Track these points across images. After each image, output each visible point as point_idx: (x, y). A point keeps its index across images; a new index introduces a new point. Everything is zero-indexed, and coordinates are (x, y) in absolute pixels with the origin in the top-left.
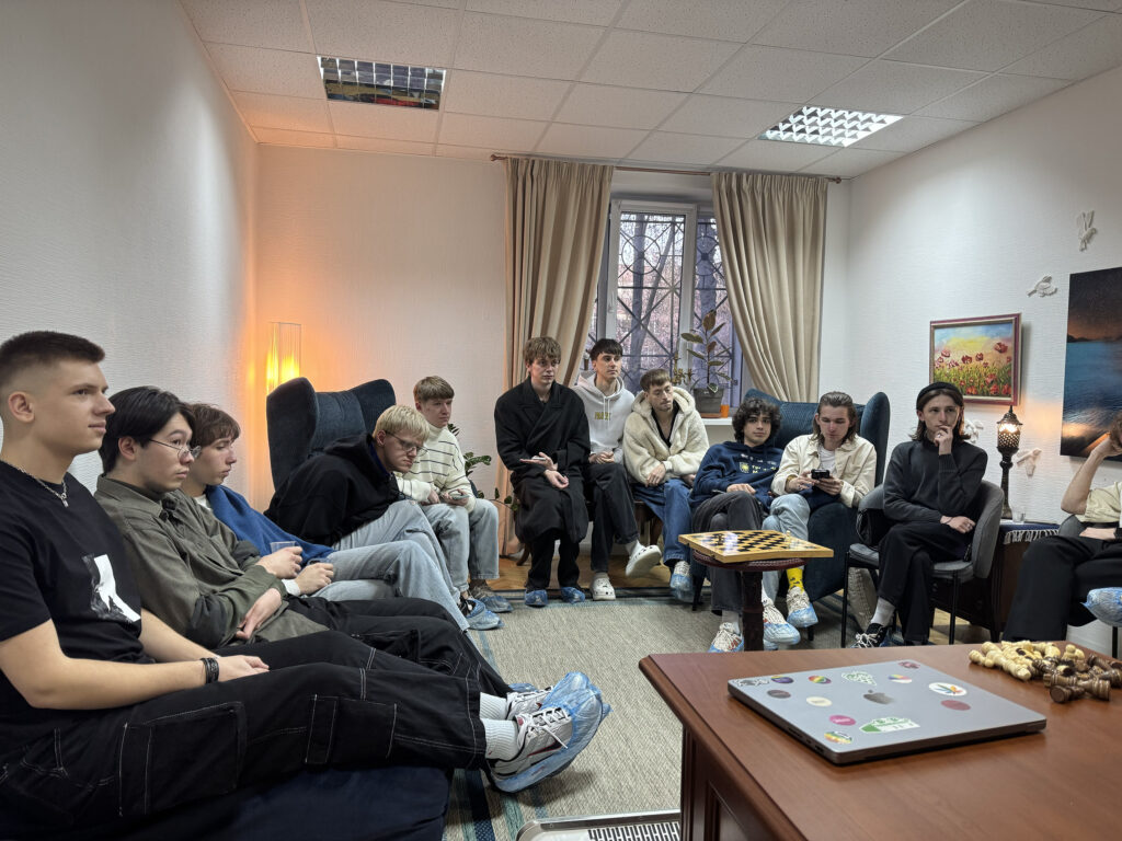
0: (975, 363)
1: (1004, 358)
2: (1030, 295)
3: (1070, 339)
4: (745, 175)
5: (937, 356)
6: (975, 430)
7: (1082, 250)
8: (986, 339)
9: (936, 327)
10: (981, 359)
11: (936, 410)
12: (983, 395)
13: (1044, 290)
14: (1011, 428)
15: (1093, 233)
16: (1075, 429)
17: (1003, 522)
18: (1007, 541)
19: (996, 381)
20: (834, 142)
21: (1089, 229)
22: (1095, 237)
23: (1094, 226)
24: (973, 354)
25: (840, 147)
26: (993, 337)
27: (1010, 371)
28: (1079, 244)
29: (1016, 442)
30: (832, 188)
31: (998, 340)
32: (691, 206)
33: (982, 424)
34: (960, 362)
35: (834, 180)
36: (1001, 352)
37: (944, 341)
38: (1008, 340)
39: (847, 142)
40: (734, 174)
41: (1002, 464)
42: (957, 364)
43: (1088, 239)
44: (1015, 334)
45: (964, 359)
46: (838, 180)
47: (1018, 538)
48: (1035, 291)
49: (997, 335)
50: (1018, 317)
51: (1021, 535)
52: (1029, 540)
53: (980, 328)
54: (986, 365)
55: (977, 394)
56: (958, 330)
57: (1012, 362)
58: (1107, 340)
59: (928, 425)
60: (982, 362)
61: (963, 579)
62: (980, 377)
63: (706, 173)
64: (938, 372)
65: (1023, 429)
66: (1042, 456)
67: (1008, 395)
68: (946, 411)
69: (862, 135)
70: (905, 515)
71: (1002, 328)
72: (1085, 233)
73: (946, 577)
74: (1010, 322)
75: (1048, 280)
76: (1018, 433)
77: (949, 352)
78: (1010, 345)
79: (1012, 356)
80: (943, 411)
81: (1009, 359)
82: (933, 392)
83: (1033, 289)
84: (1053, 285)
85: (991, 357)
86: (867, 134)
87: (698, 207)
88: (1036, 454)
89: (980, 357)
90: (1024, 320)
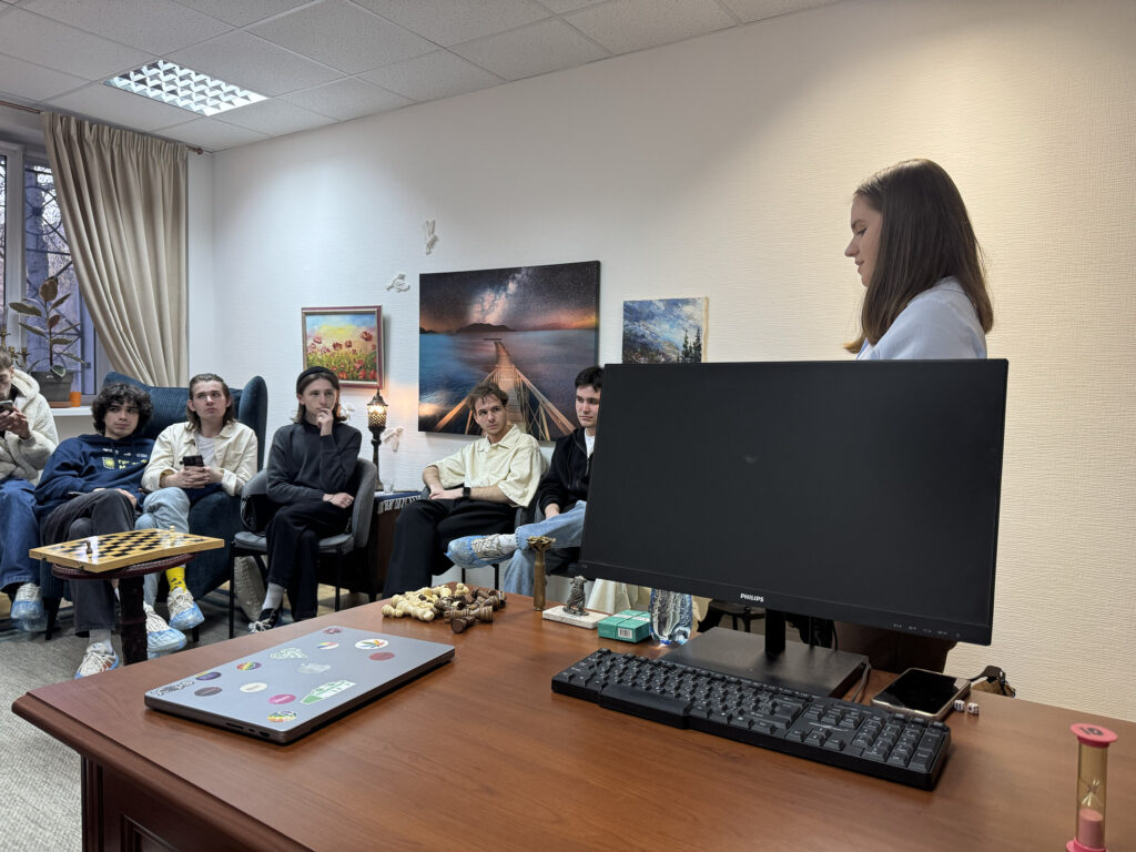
0: (345, 349)
1: (369, 345)
2: (388, 289)
3: (422, 331)
4: (87, 123)
5: (310, 342)
6: (348, 412)
7: (428, 253)
8: (353, 327)
9: (307, 314)
11: (316, 393)
12: (353, 379)
13: (398, 286)
14: (379, 409)
15: (435, 240)
16: (429, 409)
17: (377, 494)
18: (380, 511)
19: (364, 367)
20: (195, 108)
21: (432, 236)
22: (437, 244)
23: (436, 233)
24: (342, 341)
25: (201, 115)
26: (359, 326)
27: (374, 359)
28: (425, 249)
29: (384, 422)
30: (193, 157)
31: (364, 329)
32: (15, 147)
33: (353, 407)
34: (331, 348)
35: (194, 149)
36: (366, 340)
37: (316, 327)
38: (372, 329)
39: (209, 111)
40: (73, 119)
41: (373, 443)
42: (328, 350)
43: (431, 245)
44: (377, 323)
45: (334, 346)
46: (199, 151)
47: (388, 507)
48: (392, 287)
49: (363, 324)
50: (379, 308)
51: (391, 504)
52: (397, 507)
53: (347, 317)
54: (354, 351)
55: (348, 379)
56: (328, 317)
57: (377, 350)
58: (449, 333)
59: (308, 408)
60: (351, 349)
61: (345, 551)
62: (350, 363)
63: (34, 110)
64: (311, 358)
65: (388, 409)
66: (404, 433)
67: (374, 379)
68: (326, 394)
69: (225, 107)
70: (289, 498)
71: (367, 318)
72: (429, 239)
73: (330, 551)
74: (373, 313)
75: (402, 277)
76: (385, 413)
77: (320, 339)
78: (374, 334)
79: (377, 344)
80: (322, 395)
81: (374, 347)
82: (312, 376)
83: (390, 284)
84: (407, 283)
85: (359, 343)
86: (230, 107)
87: (25, 150)
88: (400, 431)
89: (349, 345)
90: (385, 312)
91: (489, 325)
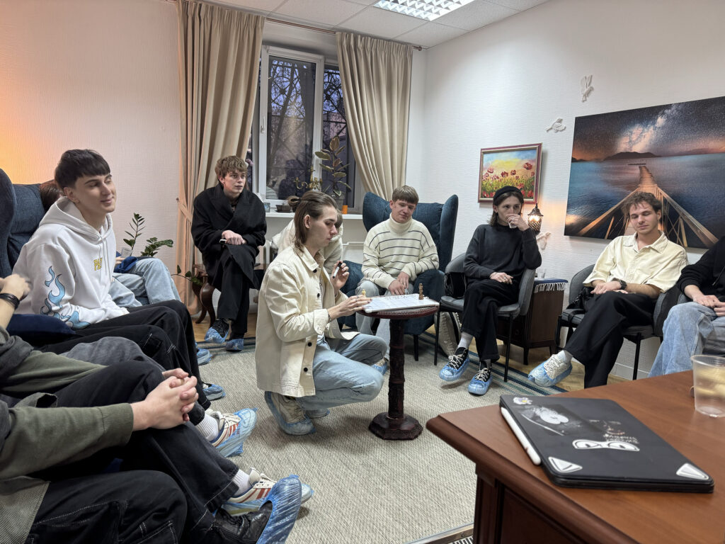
0: (510, 176)
1: (529, 173)
2: (548, 131)
3: (574, 160)
4: (359, 36)
5: (485, 172)
7: (583, 101)
8: (518, 160)
9: (484, 153)
10: (514, 174)
13: (557, 128)
14: (536, 218)
17: (536, 279)
19: (524, 188)
20: (424, 17)
21: (588, 88)
22: (592, 93)
23: (592, 85)
24: (509, 171)
25: (427, 21)
26: (523, 159)
27: (533, 181)
28: (581, 97)
29: (539, 228)
30: (416, 53)
32: (321, 57)
34: (500, 176)
35: (416, 48)
36: (528, 169)
37: (490, 162)
38: (533, 161)
39: (432, 17)
40: (352, 35)
42: (498, 178)
44: (537, 157)
45: (503, 174)
46: (420, 48)
47: (542, 288)
48: (551, 129)
49: (526, 157)
50: (540, 145)
51: (544, 287)
53: (515, 153)
54: (517, 177)
56: (500, 154)
57: (535, 176)
58: (597, 161)
59: (500, 216)
60: (515, 176)
63: (333, 31)
64: (484, 183)
65: (543, 218)
66: (551, 237)
67: (531, 197)
69: (443, 12)
71: (529, 153)
74: (535, 149)
75: (560, 121)
76: (540, 221)
78: (534, 164)
79: (535, 171)
80: (512, 208)
81: (533, 173)
82: (506, 194)
83: (550, 127)
84: (564, 124)
86: (447, 11)
87: (325, 59)
88: (548, 235)
90: (543, 148)
91: (635, 153)
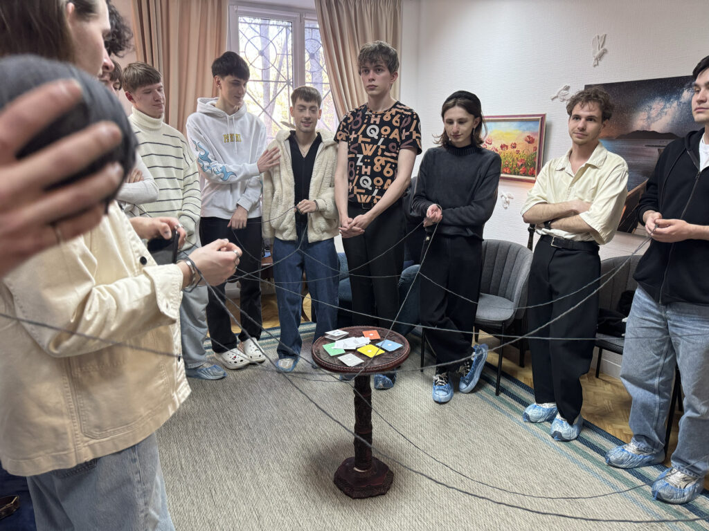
0: (510, 150)
2: (553, 99)
6: (508, 199)
7: (595, 66)
8: (519, 132)
12: (515, 174)
13: (564, 96)
15: (605, 52)
19: (525, 164)
21: (601, 49)
22: (606, 56)
23: (605, 47)
24: (509, 143)
26: (524, 131)
27: (535, 158)
28: (593, 62)
31: (527, 134)
33: (512, 196)
36: (529, 142)
37: (488, 132)
38: (536, 134)
41: (529, 231)
43: (600, 57)
45: (502, 147)
48: (558, 97)
49: (527, 129)
50: (543, 117)
53: (515, 124)
54: (518, 151)
55: (511, 174)
56: (499, 123)
57: (537, 151)
60: (515, 149)
62: (513, 161)
67: (533, 175)
71: (531, 125)
72: (598, 53)
74: (537, 120)
75: (568, 88)
77: (491, 141)
78: (537, 138)
79: (538, 146)
81: (535, 148)
83: (555, 95)
85: (521, 145)
89: (514, 146)
